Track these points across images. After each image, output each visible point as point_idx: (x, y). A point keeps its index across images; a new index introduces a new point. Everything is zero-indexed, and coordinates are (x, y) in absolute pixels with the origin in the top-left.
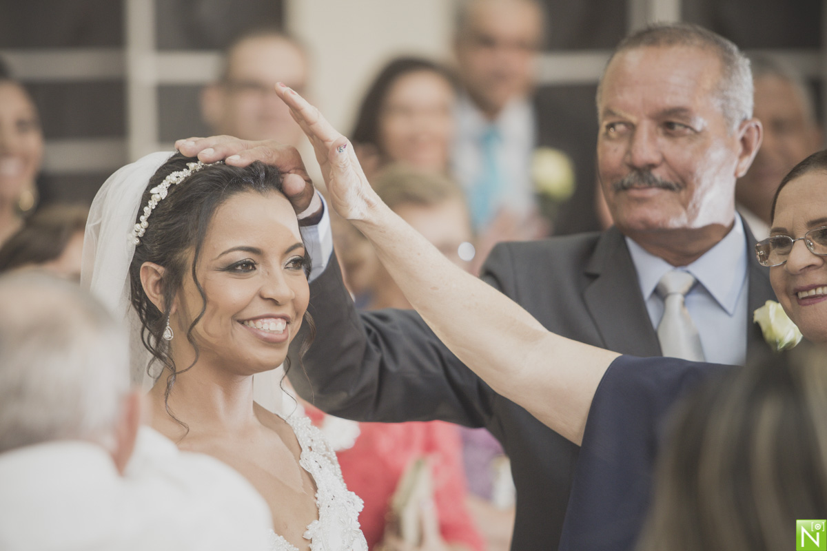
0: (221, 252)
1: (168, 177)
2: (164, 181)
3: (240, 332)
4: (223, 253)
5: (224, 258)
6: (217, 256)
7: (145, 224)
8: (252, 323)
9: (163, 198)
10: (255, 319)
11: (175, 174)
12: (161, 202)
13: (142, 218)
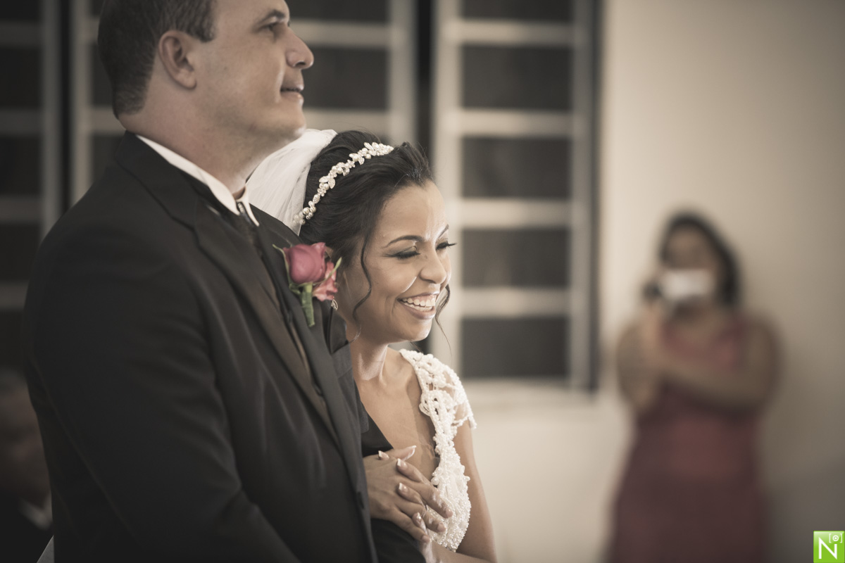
0: (390, 241)
1: (334, 168)
2: (331, 171)
3: (399, 309)
4: (392, 242)
5: (393, 246)
6: (386, 244)
7: (313, 209)
8: (410, 301)
9: (332, 188)
10: (413, 297)
11: (341, 165)
12: (329, 190)
13: (311, 203)
